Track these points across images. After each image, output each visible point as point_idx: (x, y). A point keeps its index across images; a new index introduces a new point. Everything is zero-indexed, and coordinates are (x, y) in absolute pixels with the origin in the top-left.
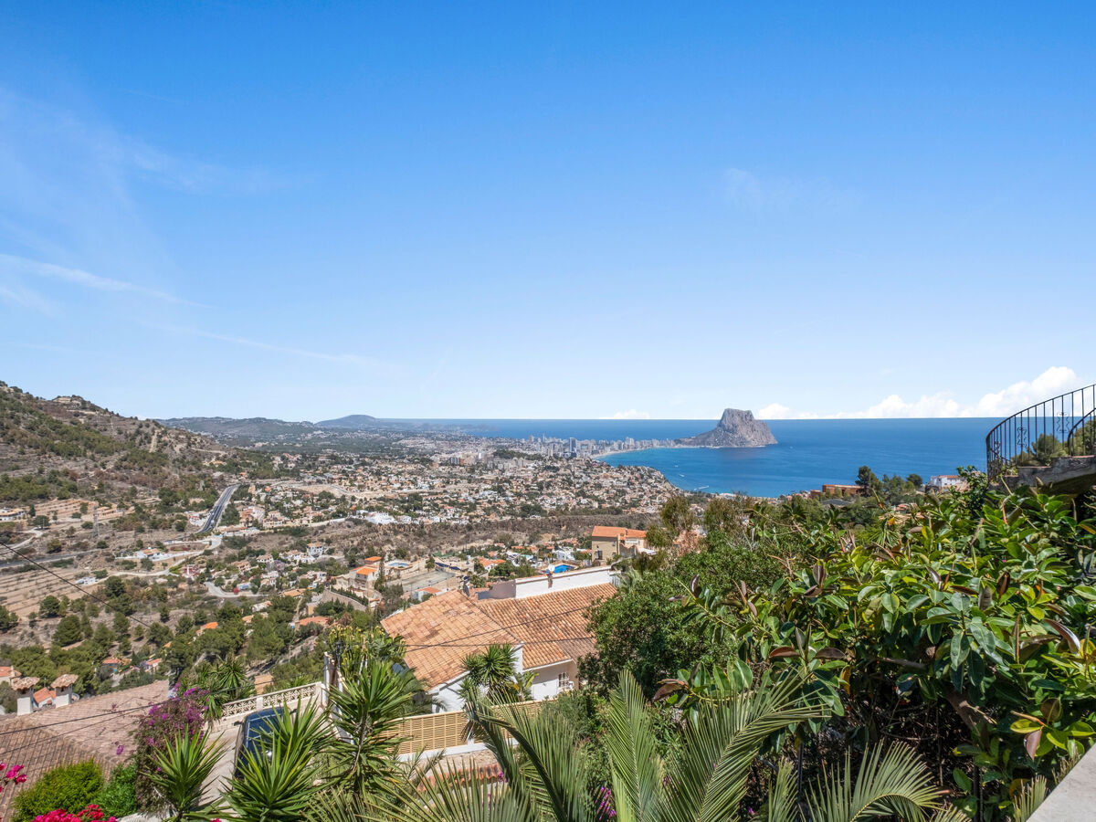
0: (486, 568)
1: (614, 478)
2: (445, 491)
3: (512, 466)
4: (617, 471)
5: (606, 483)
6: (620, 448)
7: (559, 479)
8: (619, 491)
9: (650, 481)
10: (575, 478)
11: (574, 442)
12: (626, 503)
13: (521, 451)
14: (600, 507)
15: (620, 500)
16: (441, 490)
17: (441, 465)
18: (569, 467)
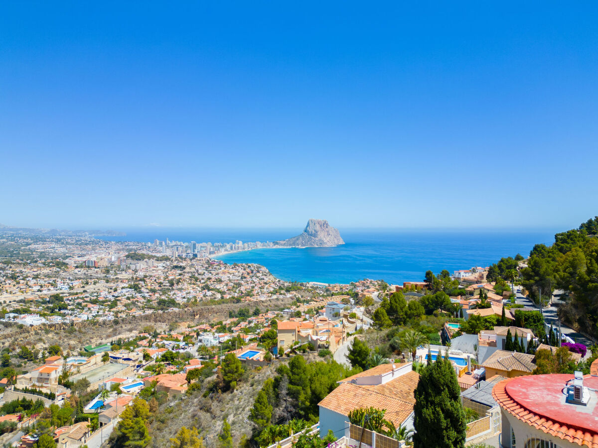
0: (152, 356)
1: (230, 274)
2: (85, 291)
3: (144, 267)
4: (232, 268)
5: (225, 278)
6: (231, 248)
7: (187, 276)
8: (236, 284)
9: (258, 275)
10: (199, 274)
11: (194, 245)
12: (242, 293)
13: (150, 254)
14: (222, 298)
15: (237, 291)
16: (81, 290)
17: (77, 267)
18: (192, 265)
